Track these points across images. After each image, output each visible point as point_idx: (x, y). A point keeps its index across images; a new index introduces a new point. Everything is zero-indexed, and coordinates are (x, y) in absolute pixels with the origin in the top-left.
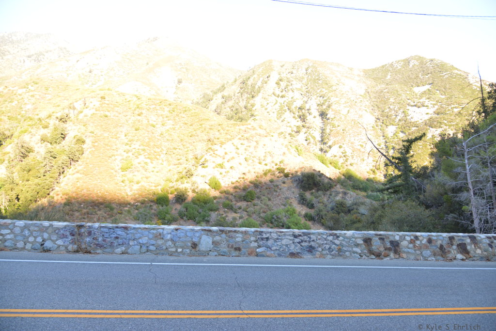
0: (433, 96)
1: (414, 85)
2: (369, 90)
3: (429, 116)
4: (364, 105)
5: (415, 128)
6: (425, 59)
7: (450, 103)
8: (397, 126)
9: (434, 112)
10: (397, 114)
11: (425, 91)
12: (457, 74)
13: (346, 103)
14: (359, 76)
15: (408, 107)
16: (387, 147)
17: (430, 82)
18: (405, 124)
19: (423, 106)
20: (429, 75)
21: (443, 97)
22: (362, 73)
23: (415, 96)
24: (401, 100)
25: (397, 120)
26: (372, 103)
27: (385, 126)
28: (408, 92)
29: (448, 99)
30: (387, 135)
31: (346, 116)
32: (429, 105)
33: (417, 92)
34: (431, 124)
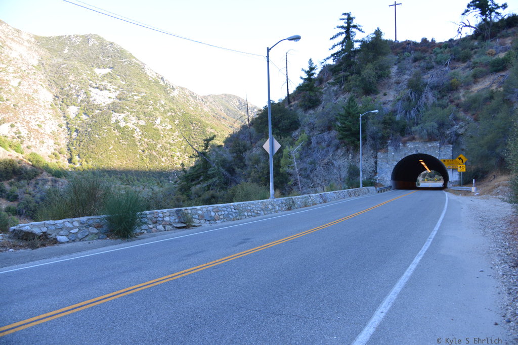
0: (115, 81)
1: (95, 66)
2: (44, 62)
3: (112, 100)
4: (39, 78)
5: (99, 111)
6: (105, 41)
7: (130, 90)
8: (79, 108)
9: (116, 97)
10: (79, 94)
11: (106, 74)
12: (135, 63)
13: (15, 72)
14: (28, 41)
15: (90, 89)
16: (69, 129)
17: (111, 66)
18: (88, 107)
19: (106, 89)
20: (110, 58)
21: (124, 83)
22: (33, 40)
23: (96, 78)
24: (82, 79)
25: (79, 100)
26: (48, 78)
27: (66, 106)
28: (89, 72)
29: (128, 85)
30: (69, 115)
31: (16, 89)
32: (111, 89)
33: (98, 74)
34: (114, 108)
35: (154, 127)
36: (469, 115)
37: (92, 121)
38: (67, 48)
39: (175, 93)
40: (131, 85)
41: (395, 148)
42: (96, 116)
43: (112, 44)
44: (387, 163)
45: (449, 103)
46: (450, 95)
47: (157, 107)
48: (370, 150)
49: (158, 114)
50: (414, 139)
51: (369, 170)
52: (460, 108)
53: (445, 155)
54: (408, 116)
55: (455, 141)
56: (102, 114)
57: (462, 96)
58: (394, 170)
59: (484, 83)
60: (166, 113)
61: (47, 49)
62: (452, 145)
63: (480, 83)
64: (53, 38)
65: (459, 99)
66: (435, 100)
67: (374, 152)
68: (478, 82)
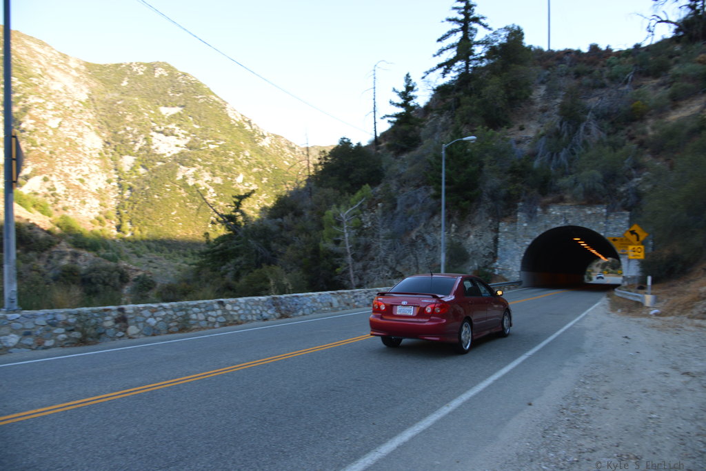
0: (186, 124)
1: (160, 103)
2: (94, 97)
3: (180, 149)
4: (86, 117)
5: (161, 163)
6: (176, 70)
7: (205, 136)
8: (136, 158)
9: (186, 145)
10: (136, 140)
11: (175, 115)
12: (214, 100)
13: (56, 109)
14: (77, 70)
15: (152, 133)
16: (121, 186)
17: (182, 104)
18: (148, 157)
19: (173, 135)
20: (181, 94)
21: (197, 127)
22: (83, 68)
23: (161, 119)
24: (143, 120)
25: (136, 148)
26: (99, 118)
27: (118, 155)
28: (152, 112)
29: (203, 130)
30: (121, 168)
31: (55, 130)
32: (179, 134)
33: (164, 113)
34: (181, 159)
35: (234, 187)
36: (662, 159)
37: (152, 176)
38: (126, 79)
39: (265, 143)
40: (206, 130)
41: (529, 216)
42: (158, 169)
43: (185, 75)
44: (515, 241)
45: (627, 141)
46: (629, 128)
47: (239, 159)
48: (487, 218)
49: (240, 168)
50: (562, 200)
51: (483, 252)
52: (646, 148)
53: (615, 230)
54: (554, 161)
55: (634, 206)
56: (165, 168)
57: (650, 128)
58: (526, 254)
59: (689, 108)
60: (251, 169)
61: (100, 80)
62: (628, 213)
63: (684, 109)
64: (110, 66)
65: (644, 133)
66: (603, 135)
67: (493, 221)
68: (680, 106)
